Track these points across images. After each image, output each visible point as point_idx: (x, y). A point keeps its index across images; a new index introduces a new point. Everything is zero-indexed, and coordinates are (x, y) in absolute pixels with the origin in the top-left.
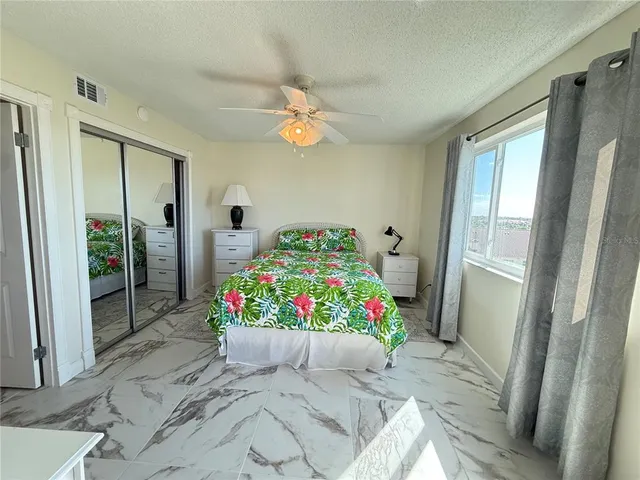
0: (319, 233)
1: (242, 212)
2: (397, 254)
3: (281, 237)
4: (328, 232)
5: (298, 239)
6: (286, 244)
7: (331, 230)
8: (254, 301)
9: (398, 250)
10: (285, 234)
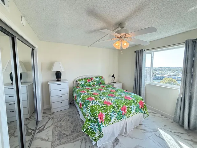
0: (91, 79)
1: (61, 73)
2: (115, 83)
3: (79, 82)
4: (95, 78)
5: (86, 82)
6: (83, 85)
7: (95, 77)
8: (108, 114)
9: (115, 81)
10: (80, 80)
